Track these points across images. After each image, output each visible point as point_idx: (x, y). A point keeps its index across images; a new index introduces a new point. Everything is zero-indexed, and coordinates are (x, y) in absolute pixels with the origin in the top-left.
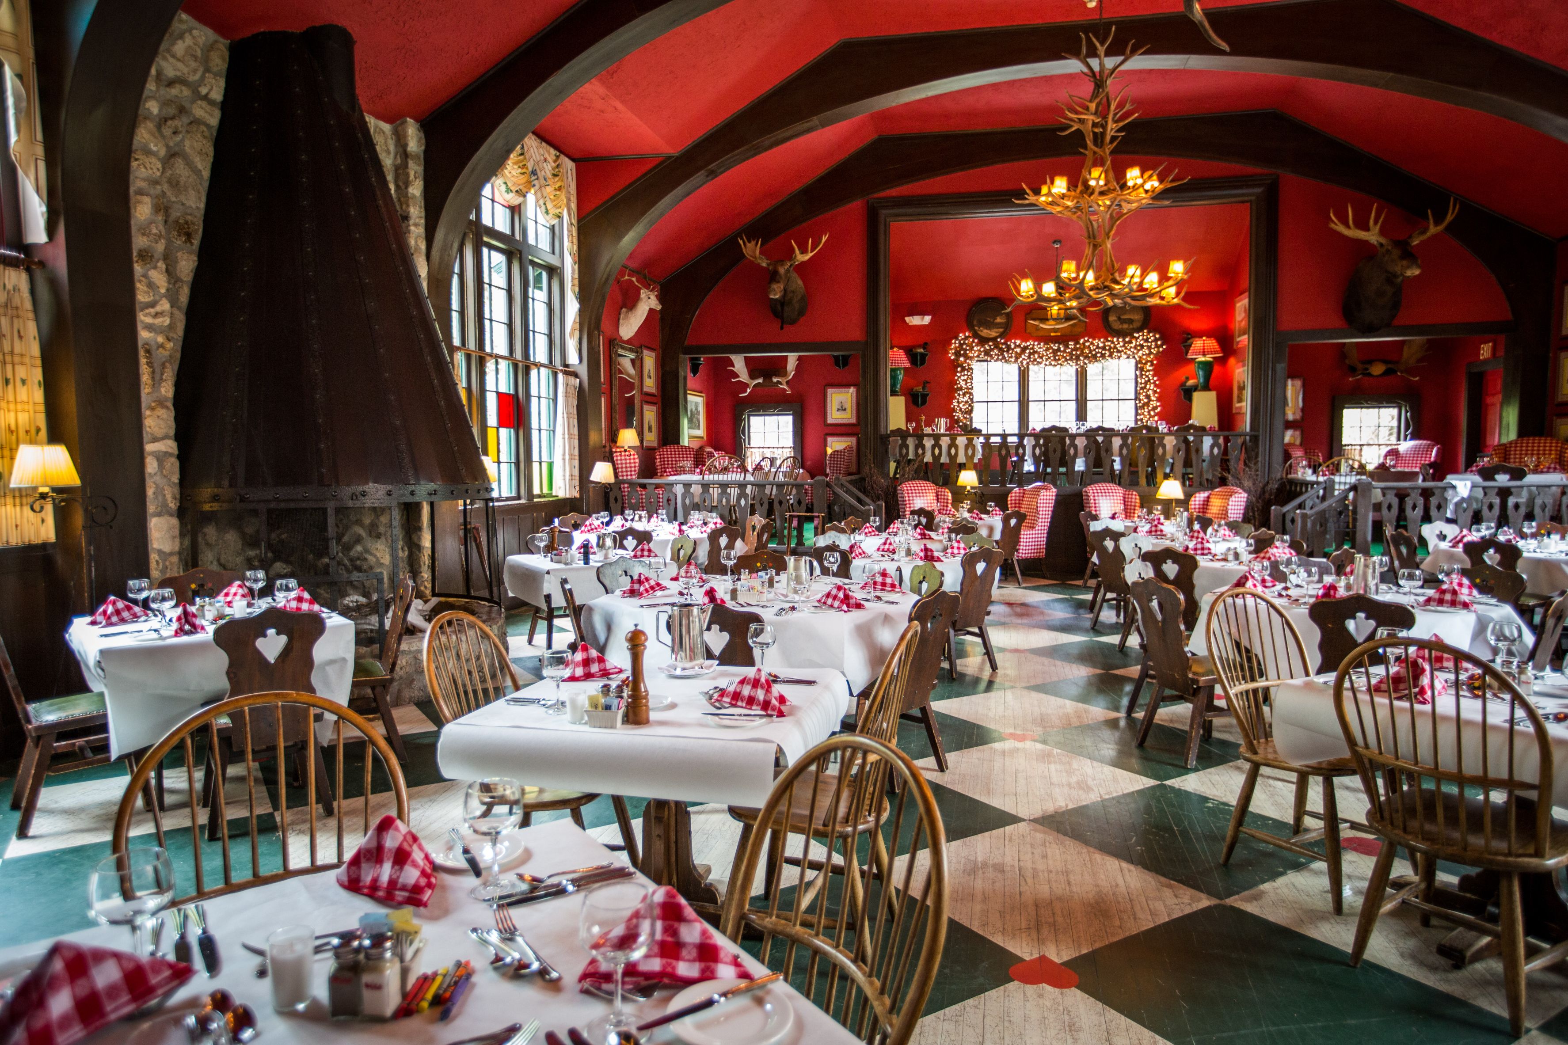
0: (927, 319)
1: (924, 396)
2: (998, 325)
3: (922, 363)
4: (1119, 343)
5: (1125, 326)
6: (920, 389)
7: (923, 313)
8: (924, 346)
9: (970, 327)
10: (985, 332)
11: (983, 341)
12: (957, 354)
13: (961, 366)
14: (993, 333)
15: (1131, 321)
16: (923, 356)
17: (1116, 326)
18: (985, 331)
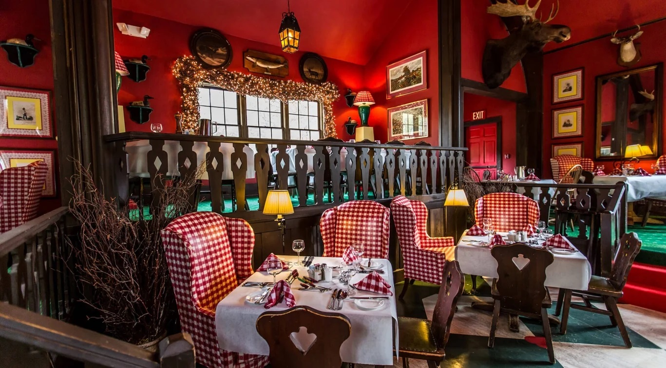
0: (145, 32)
1: (146, 112)
2: (219, 56)
3: (142, 77)
4: (313, 87)
5: (314, 77)
6: (141, 103)
7: (140, 25)
8: (144, 59)
9: (193, 51)
10: (208, 60)
11: (207, 67)
12: (184, 73)
13: (187, 86)
14: (216, 62)
15: (316, 74)
16: (143, 69)
17: (308, 75)
18: (208, 58)
